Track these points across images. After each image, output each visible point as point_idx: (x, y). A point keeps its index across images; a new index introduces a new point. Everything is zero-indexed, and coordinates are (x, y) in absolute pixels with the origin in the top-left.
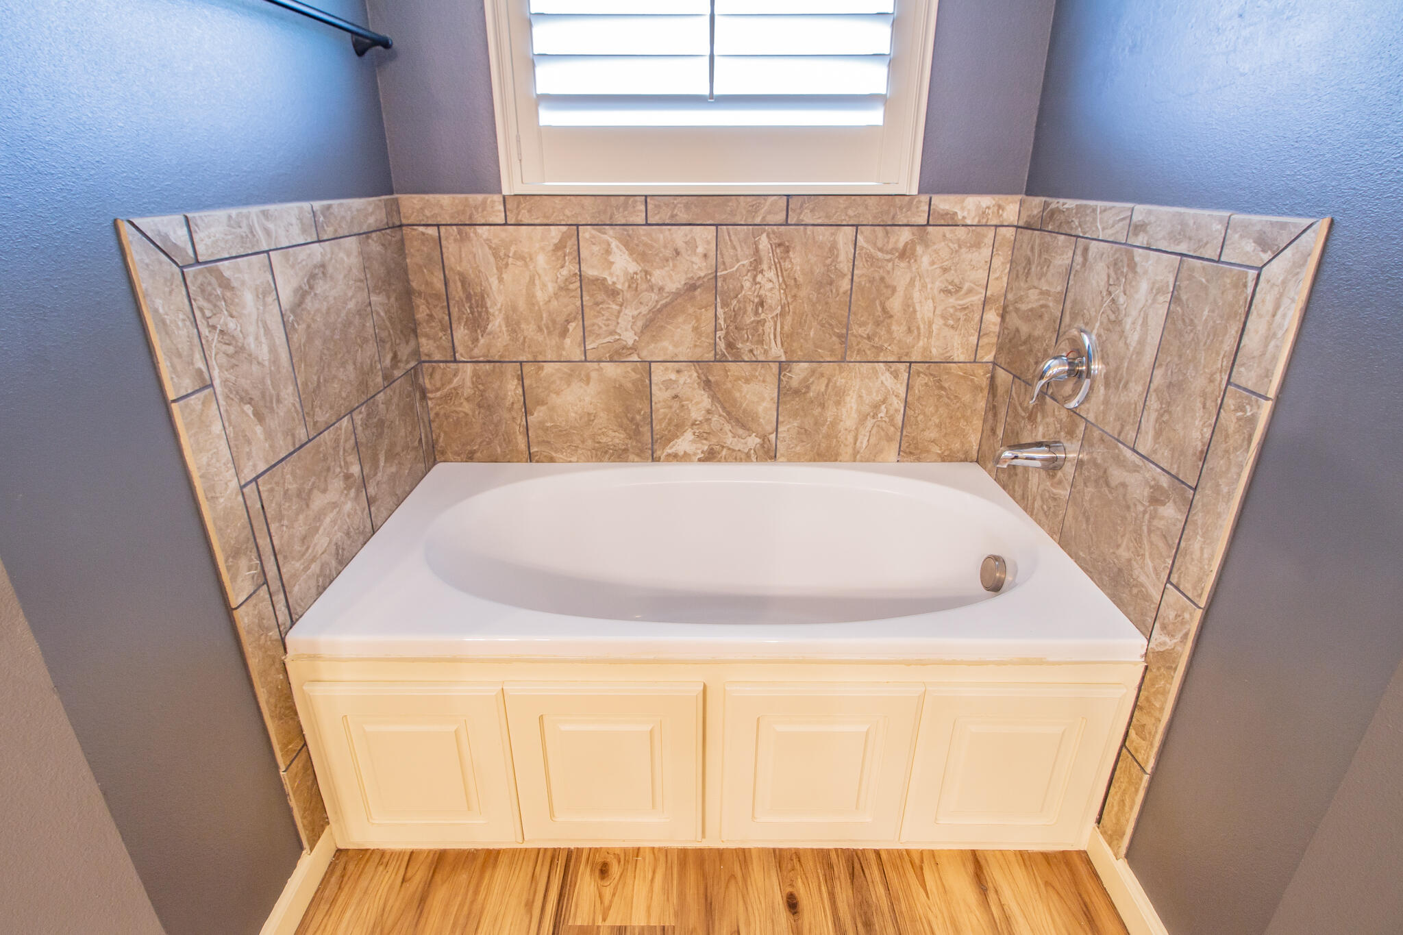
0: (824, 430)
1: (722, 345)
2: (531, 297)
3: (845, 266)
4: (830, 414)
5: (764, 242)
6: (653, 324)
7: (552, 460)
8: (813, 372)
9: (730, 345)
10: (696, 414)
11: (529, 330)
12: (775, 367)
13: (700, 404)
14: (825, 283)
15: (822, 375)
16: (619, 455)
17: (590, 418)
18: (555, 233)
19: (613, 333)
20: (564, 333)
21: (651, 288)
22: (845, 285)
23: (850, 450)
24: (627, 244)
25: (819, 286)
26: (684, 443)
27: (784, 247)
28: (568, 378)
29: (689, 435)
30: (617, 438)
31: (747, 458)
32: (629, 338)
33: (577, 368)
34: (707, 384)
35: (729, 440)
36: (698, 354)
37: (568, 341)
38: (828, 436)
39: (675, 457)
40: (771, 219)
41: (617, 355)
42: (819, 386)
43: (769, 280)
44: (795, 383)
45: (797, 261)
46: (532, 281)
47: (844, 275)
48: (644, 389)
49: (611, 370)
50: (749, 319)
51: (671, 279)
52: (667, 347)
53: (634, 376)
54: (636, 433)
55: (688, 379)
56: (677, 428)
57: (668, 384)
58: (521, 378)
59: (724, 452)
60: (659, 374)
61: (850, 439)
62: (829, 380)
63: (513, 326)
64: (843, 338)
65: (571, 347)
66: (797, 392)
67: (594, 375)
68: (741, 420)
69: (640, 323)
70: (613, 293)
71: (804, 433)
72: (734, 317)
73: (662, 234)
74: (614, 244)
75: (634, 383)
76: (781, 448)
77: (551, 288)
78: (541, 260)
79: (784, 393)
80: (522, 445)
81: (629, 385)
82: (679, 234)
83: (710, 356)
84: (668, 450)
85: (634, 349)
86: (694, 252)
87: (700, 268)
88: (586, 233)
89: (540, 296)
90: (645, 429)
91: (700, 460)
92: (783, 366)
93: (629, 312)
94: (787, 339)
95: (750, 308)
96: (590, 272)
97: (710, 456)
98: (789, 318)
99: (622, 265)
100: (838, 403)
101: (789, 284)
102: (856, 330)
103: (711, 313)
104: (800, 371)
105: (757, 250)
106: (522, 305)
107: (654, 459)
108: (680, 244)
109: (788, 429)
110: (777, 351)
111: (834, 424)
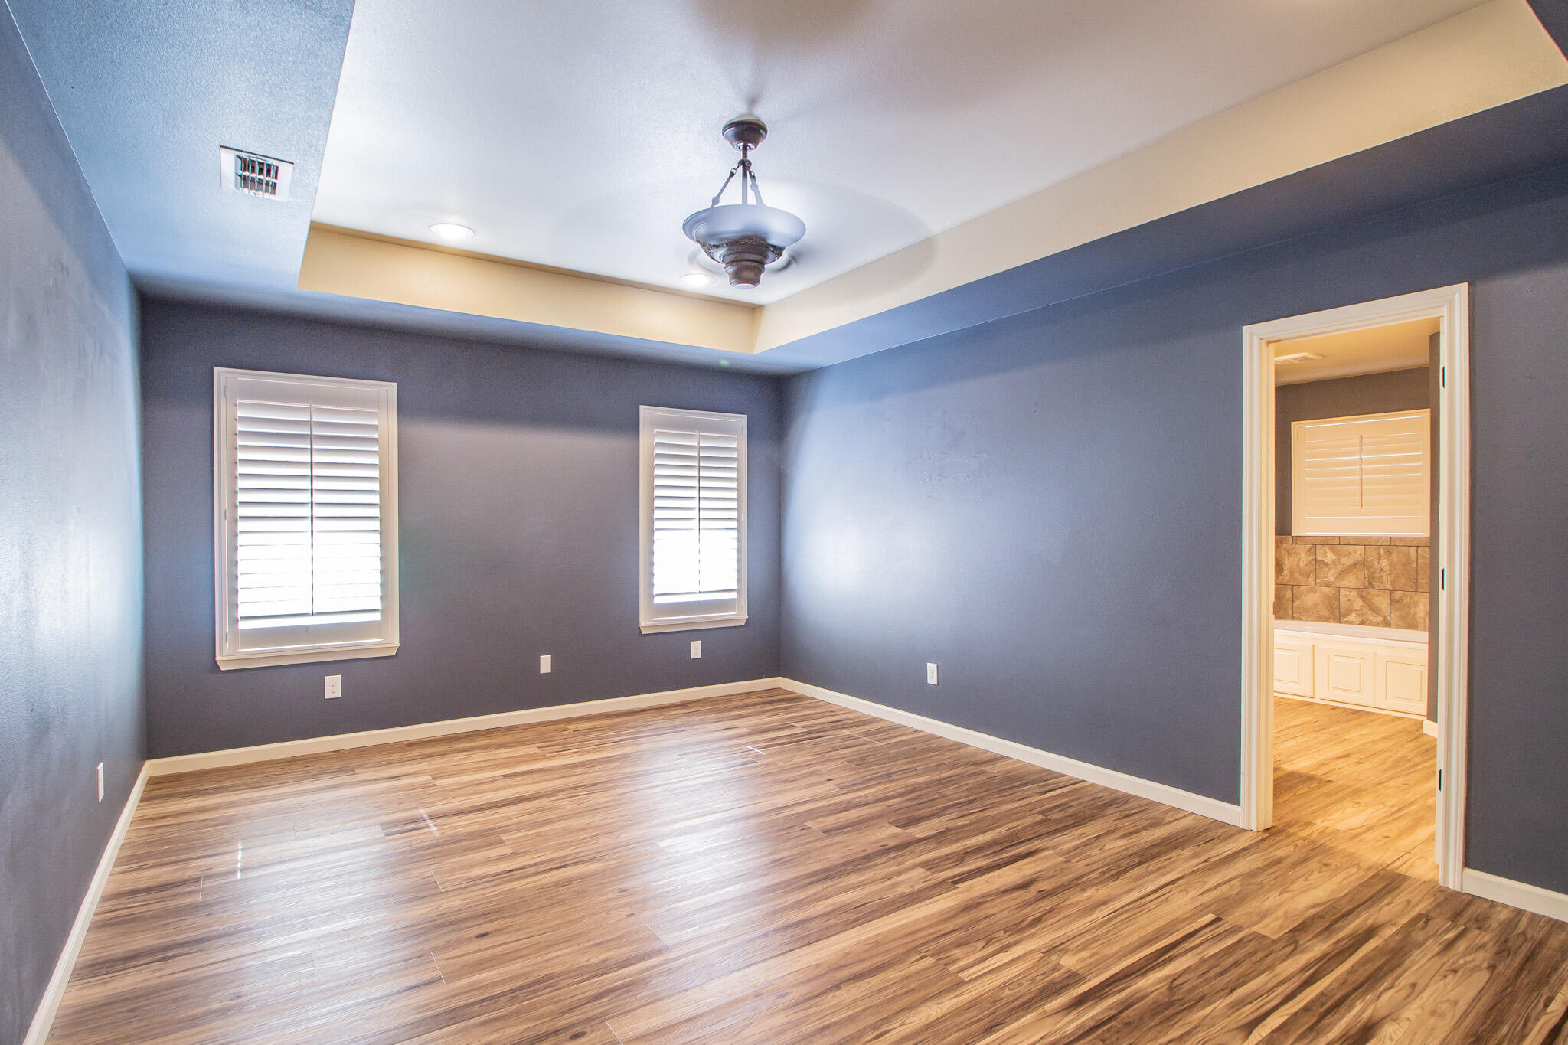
0: (1410, 617)
1: (1367, 584)
2: (1298, 566)
3: (1414, 559)
4: (1413, 610)
5: (1382, 551)
6: (1341, 575)
7: (1301, 619)
8: (1404, 595)
9: (1370, 584)
10: (1357, 607)
11: (1297, 575)
12: (1388, 592)
13: (1358, 603)
14: (1407, 563)
15: (1407, 596)
16: (1326, 620)
17: (1316, 605)
18: (1308, 547)
19: (1326, 577)
20: (1309, 576)
21: (1341, 564)
22: (1415, 565)
23: (1422, 625)
24: (1332, 550)
25: (1404, 565)
26: (1352, 617)
27: (1389, 553)
28: (1309, 592)
29: (1354, 614)
30: (1326, 613)
31: (1378, 625)
32: (1332, 579)
33: (1313, 588)
34: (1361, 597)
35: (1371, 617)
36: (1358, 586)
37: (1310, 579)
38: (1412, 619)
39: (1348, 622)
40: (1385, 543)
41: (1327, 585)
42: (1406, 600)
43: (1384, 564)
44: (1397, 598)
45: (1394, 557)
46: (1299, 561)
47: (1414, 562)
48: (1337, 597)
49: (1325, 590)
50: (1377, 575)
51: (1347, 561)
52: (1345, 583)
53: (1333, 592)
54: (1332, 612)
55: (1354, 594)
56: (1349, 612)
57: (1346, 595)
58: (1292, 590)
59: (1368, 622)
60: (1343, 592)
61: (1422, 621)
62: (1411, 598)
63: (1291, 574)
64: (1416, 583)
65: (1311, 581)
66: (1398, 601)
67: (1318, 591)
68: (1375, 610)
69: (1336, 575)
70: (1327, 565)
71: (1402, 618)
72: (1372, 575)
73: (1345, 548)
74: (1328, 550)
75: (1334, 594)
76: (1392, 623)
77: (1305, 563)
78: (1303, 554)
79: (1392, 602)
80: (1290, 613)
81: (1331, 595)
82: (1351, 548)
83: (1362, 587)
84: (1345, 620)
85: (1334, 583)
86: (1356, 553)
87: (1358, 557)
88: (1318, 547)
89: (1301, 565)
90: (1337, 611)
91: (1359, 624)
92: (1391, 592)
93: (1332, 571)
94: (1392, 582)
95: (1377, 572)
96: (1319, 558)
97: (1363, 623)
98: (1393, 576)
99: (1330, 556)
100: (1416, 606)
101: (1392, 564)
102: (1420, 581)
103: (1362, 573)
104: (1398, 594)
105: (1379, 553)
106: (1295, 567)
107: (1340, 622)
108: (1351, 551)
109: (1395, 615)
110: (1388, 586)
111: (1415, 614)
